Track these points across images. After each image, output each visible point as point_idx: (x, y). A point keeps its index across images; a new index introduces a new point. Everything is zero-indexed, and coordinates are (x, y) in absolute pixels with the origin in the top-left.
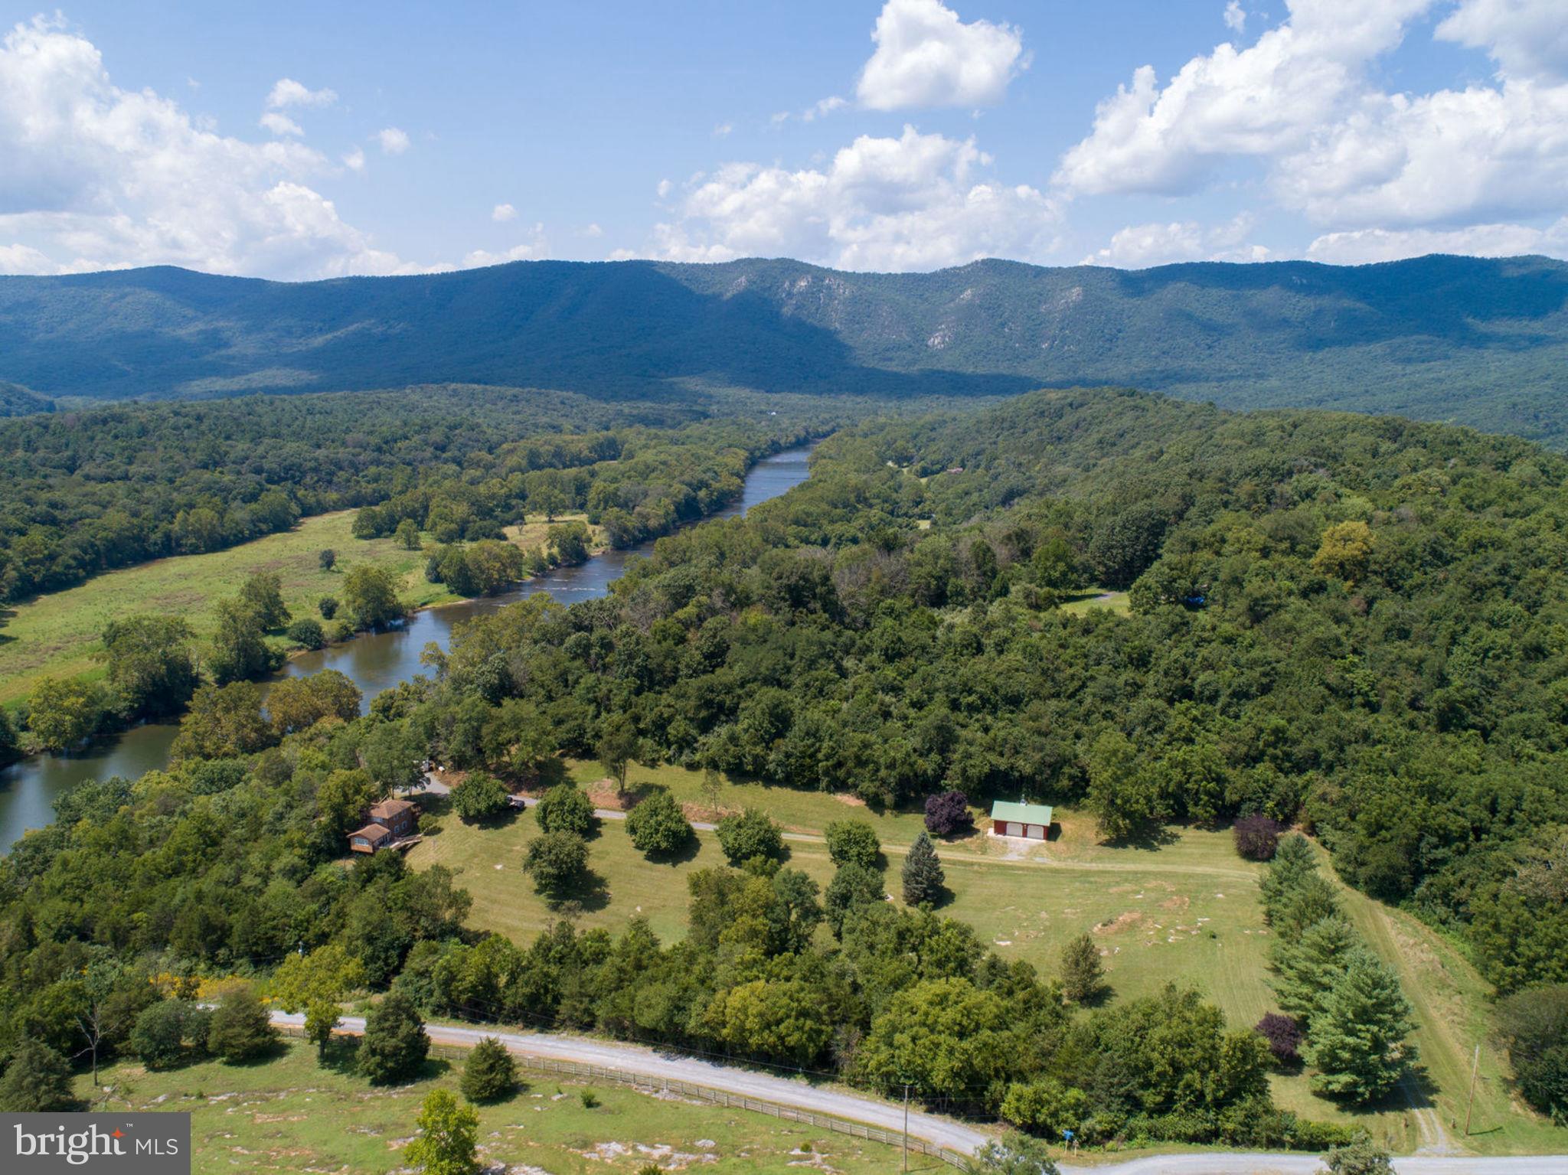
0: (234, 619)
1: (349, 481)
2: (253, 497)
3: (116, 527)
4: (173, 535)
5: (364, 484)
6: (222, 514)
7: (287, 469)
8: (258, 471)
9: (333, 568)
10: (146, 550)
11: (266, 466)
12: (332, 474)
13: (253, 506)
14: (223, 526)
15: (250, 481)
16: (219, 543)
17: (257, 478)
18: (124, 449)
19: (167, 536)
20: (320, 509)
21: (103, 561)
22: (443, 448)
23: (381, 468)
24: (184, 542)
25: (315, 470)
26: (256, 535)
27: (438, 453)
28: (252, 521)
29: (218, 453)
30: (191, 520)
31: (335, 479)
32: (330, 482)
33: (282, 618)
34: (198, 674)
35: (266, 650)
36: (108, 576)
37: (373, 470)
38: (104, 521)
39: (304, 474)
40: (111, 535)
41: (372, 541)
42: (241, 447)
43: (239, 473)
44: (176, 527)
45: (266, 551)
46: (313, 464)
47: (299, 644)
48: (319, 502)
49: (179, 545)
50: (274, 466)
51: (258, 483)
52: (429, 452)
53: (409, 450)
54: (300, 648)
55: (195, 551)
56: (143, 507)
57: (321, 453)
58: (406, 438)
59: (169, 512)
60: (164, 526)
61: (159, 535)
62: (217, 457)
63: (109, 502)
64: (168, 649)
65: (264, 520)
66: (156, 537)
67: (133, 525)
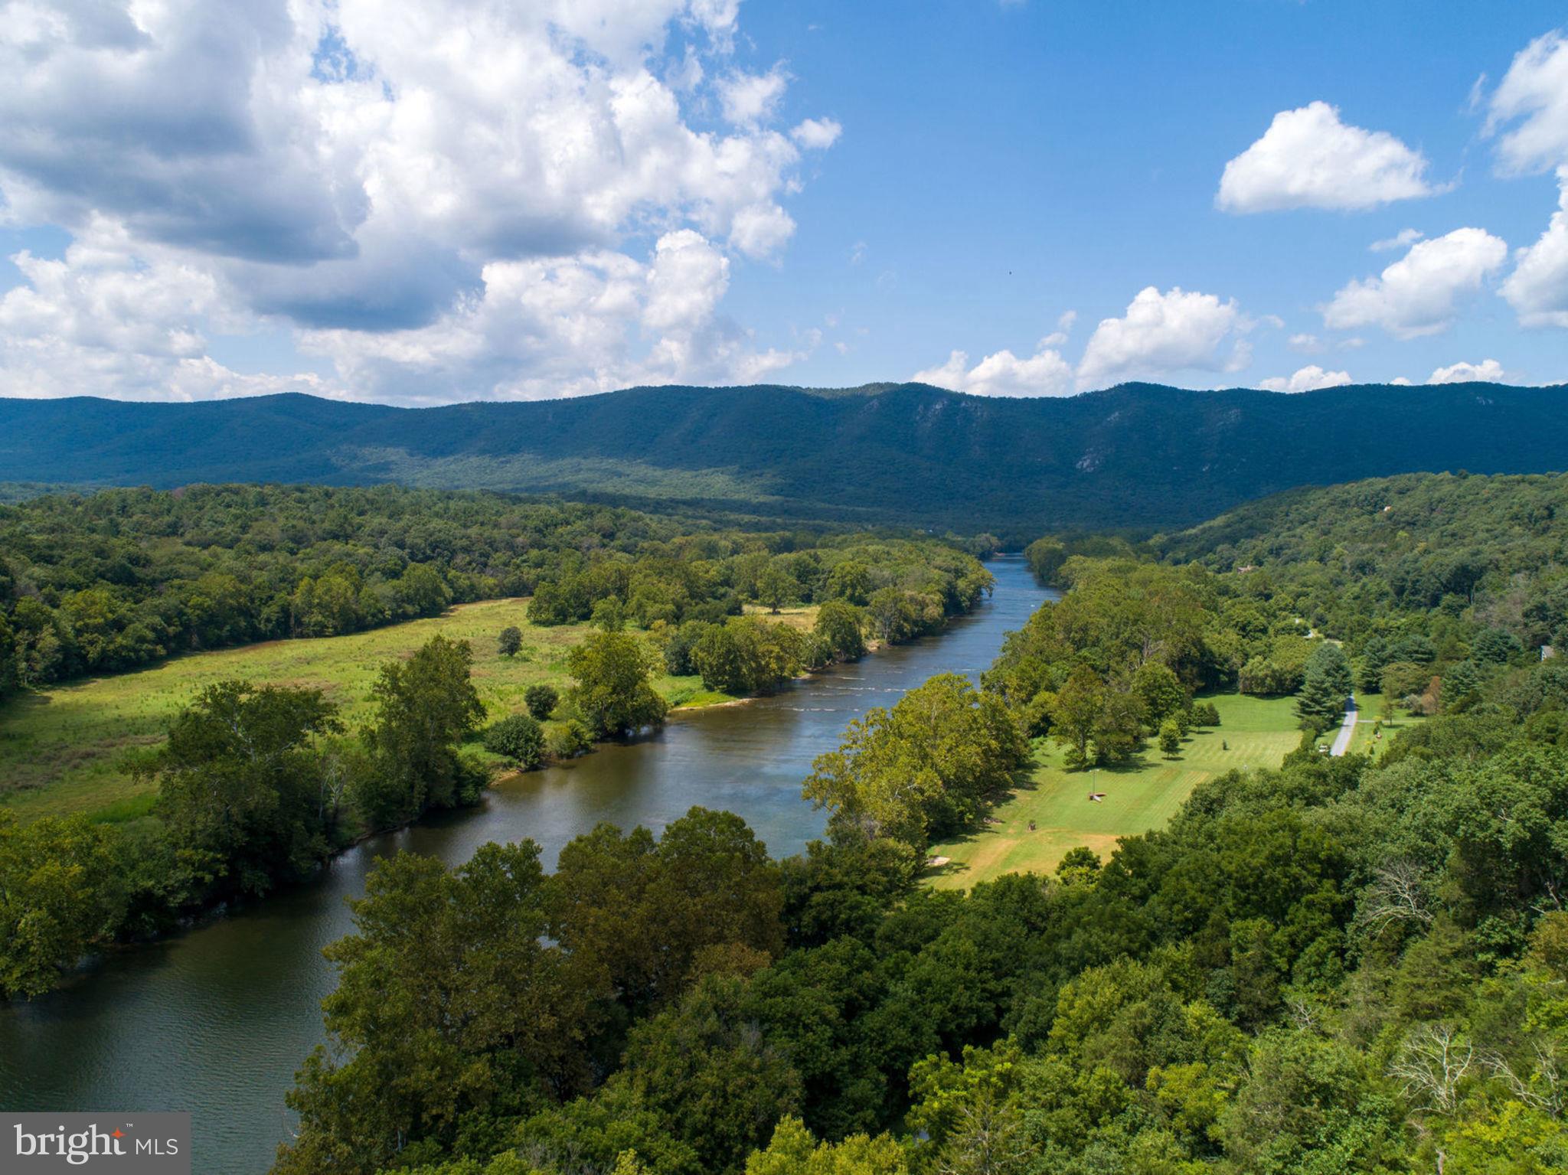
0: (409, 701)
1: (506, 564)
2: (395, 574)
3: (217, 591)
4: (292, 609)
5: (525, 570)
6: (358, 589)
7: (434, 546)
8: (401, 545)
9: (516, 655)
10: (255, 628)
11: (409, 541)
12: (487, 556)
13: (395, 582)
14: (357, 602)
15: (391, 555)
16: (353, 623)
17: (399, 552)
18: (237, 517)
19: (285, 610)
20: (474, 595)
21: (195, 639)
22: (611, 536)
23: (545, 551)
24: (306, 619)
25: (466, 550)
26: (399, 618)
27: (606, 541)
28: (395, 600)
29: (351, 524)
30: (319, 591)
31: (491, 562)
32: (485, 565)
33: (471, 714)
34: (337, 810)
35: (458, 767)
36: (199, 658)
37: (534, 553)
38: (200, 583)
39: (454, 553)
40: (208, 602)
41: (556, 628)
42: (377, 521)
43: (376, 546)
44: (298, 599)
45: (417, 635)
46: (465, 542)
47: (506, 759)
48: (472, 587)
49: (299, 623)
50: (419, 541)
51: (401, 558)
52: (596, 539)
53: (574, 535)
54: (507, 766)
55: (320, 633)
56: (255, 573)
57: (473, 531)
58: (568, 523)
59: (289, 580)
60: (281, 597)
61: (275, 608)
62: (349, 530)
63: (210, 565)
64: (285, 753)
65: (409, 600)
66: (270, 611)
67: (239, 591)
